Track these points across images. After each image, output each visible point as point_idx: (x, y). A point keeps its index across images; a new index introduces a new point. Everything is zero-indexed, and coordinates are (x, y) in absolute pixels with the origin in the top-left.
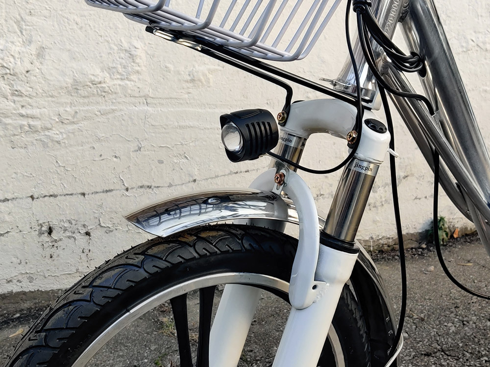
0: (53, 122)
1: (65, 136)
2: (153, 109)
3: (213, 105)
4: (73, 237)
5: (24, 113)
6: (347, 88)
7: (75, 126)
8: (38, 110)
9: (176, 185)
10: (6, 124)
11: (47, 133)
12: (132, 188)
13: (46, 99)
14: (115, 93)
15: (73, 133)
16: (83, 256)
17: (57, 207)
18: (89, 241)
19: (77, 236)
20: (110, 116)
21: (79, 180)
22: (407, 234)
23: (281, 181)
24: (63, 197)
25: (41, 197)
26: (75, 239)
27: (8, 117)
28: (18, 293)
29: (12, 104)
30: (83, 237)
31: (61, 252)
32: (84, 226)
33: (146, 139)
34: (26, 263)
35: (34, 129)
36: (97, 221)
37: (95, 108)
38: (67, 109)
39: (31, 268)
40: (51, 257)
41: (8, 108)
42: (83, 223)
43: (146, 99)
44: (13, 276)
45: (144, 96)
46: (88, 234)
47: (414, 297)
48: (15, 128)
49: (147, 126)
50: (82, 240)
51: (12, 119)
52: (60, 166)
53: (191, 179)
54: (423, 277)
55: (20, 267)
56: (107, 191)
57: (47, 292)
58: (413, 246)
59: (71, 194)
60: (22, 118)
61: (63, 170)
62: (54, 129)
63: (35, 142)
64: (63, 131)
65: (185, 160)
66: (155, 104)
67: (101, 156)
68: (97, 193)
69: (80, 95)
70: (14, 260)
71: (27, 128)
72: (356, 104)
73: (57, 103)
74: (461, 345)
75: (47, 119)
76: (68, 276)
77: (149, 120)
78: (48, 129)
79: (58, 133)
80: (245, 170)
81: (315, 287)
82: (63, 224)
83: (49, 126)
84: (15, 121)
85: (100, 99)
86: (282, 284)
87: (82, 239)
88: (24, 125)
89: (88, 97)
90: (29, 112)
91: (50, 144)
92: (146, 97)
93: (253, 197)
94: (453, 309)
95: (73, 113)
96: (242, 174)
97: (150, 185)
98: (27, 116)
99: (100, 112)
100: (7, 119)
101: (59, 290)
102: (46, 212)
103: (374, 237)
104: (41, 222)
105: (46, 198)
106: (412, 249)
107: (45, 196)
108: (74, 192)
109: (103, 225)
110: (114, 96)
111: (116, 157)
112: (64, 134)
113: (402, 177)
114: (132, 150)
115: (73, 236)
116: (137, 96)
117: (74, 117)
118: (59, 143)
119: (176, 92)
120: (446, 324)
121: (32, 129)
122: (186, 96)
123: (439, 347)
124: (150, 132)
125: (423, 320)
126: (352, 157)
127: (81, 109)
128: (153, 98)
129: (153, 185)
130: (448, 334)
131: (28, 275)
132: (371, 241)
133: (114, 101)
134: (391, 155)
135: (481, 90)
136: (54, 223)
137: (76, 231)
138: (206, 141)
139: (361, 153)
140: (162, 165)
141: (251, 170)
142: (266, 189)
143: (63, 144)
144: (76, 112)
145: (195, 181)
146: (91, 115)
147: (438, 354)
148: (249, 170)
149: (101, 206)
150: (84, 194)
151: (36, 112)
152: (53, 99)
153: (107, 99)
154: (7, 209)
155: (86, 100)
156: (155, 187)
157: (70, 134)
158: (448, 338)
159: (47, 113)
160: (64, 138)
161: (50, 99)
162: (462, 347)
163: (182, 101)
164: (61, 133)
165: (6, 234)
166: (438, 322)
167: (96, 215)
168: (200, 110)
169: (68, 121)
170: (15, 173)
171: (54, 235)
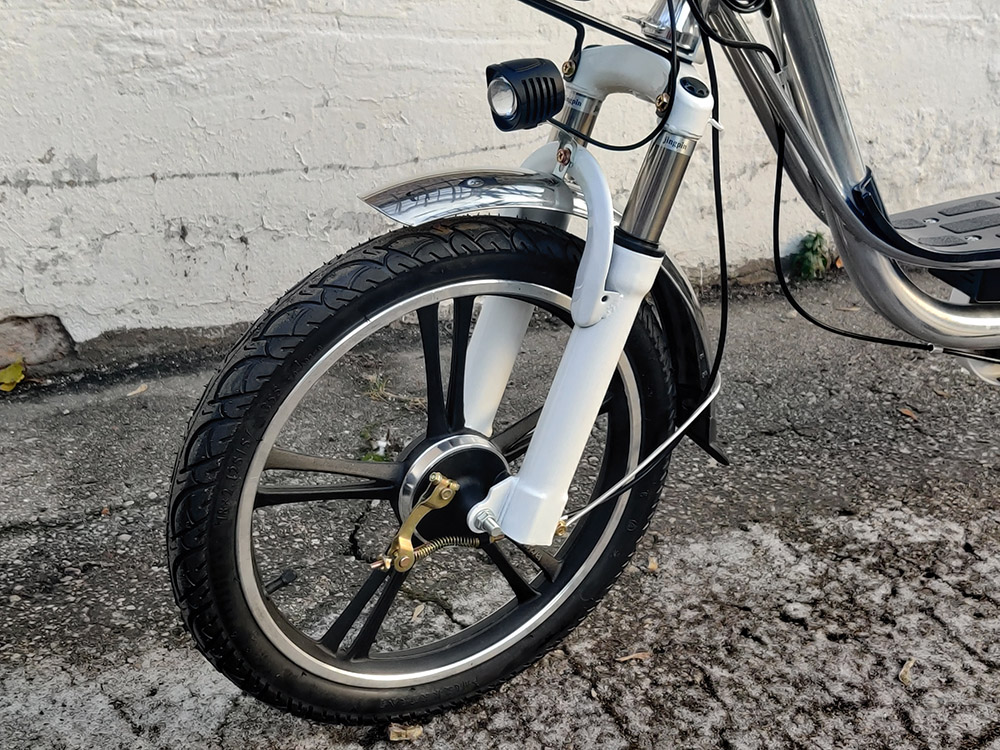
0: (185, 52)
1: (204, 76)
2: (350, 34)
3: (449, 30)
4: (221, 245)
5: (139, 36)
6: (660, 31)
7: (222, 60)
8: (161, 31)
9: (385, 167)
10: (109, 53)
11: (176, 71)
12: (314, 168)
13: (175, 13)
14: (287, 6)
15: (218, 72)
16: (238, 275)
17: (194, 194)
18: (246, 252)
19: (227, 243)
20: (278, 45)
21: (229, 150)
22: (761, 259)
23: (566, 159)
24: (204, 178)
25: (168, 177)
26: (223, 248)
27: (112, 41)
28: (134, 331)
29: (119, 19)
30: (235, 245)
31: (202, 268)
32: (237, 226)
33: (337, 86)
34: (147, 283)
35: (155, 64)
36: (258, 219)
37: (254, 30)
38: (208, 31)
39: (154, 291)
40: (186, 275)
41: (112, 25)
42: (235, 222)
43: (337, 18)
44: (125, 302)
45: (333, 13)
46: (243, 240)
47: (760, 355)
48: (124, 60)
49: (340, 64)
50: (234, 250)
51: (118, 45)
52: (197, 127)
53: (411, 157)
54: (779, 327)
55: (137, 289)
56: (273, 172)
57: (179, 332)
58: (769, 280)
59: (217, 175)
60: (134, 44)
61: (202, 134)
62: (187, 64)
63: (156, 85)
64: (202, 68)
65: (400, 125)
66: (353, 27)
67: (263, 111)
68: (258, 173)
69: (230, 7)
70: (127, 277)
71: (143, 61)
72: (670, 56)
73: (192, 20)
74: (822, 421)
75: (176, 47)
76: (213, 306)
77: (342, 53)
78: (177, 64)
79: (193, 70)
80: (498, 146)
81: (605, 299)
82: (204, 222)
83: (180, 58)
84: (124, 49)
85: (262, 16)
86: (561, 299)
87: (235, 248)
88: (139, 56)
89: (242, 11)
90: (147, 33)
91: (181, 89)
92: (338, 13)
93: (526, 179)
94: (818, 374)
95: (218, 37)
96: (495, 152)
97: (343, 163)
98: (144, 41)
99: (262, 37)
100: (112, 45)
101: (198, 328)
102: (176, 202)
103: (706, 263)
104: (167, 218)
105: (176, 179)
106: (767, 283)
107: (174, 176)
108: (222, 171)
109: (267, 226)
110: (285, 10)
111: (287, 114)
112: (203, 74)
113: (758, 165)
114: (314, 103)
115: (221, 242)
116: (324, 11)
117: (219, 45)
118: (195, 87)
119: (388, 7)
120: (804, 393)
121: (153, 64)
122: (404, 14)
123: (788, 424)
124: (343, 75)
125: (769, 386)
126: (661, 129)
127: (231, 31)
128: (348, 16)
129: (349, 163)
130: (804, 407)
131: (150, 303)
132: (702, 269)
133: (285, 19)
134: (714, 128)
135: (901, 19)
136: (190, 220)
137: (225, 235)
138: (435, 93)
139: (672, 125)
140: (362, 131)
141: (509, 146)
142: (544, 170)
143: (201, 90)
144: (223, 37)
145: (416, 160)
146: (247, 42)
147: (785, 433)
148: (507, 145)
149: (264, 196)
150: (236, 175)
151: (158, 34)
152: (185, 13)
153: (273, 14)
154: (114, 195)
155: (239, 17)
156: (351, 167)
157: (213, 74)
158: (803, 413)
159: (176, 37)
160: (204, 80)
161: (180, 12)
162: (823, 424)
163: (397, 24)
164: (198, 70)
165: (114, 236)
166: (791, 391)
167: (257, 211)
168: (427, 40)
169: (210, 51)
170: (125, 135)
171: (190, 241)
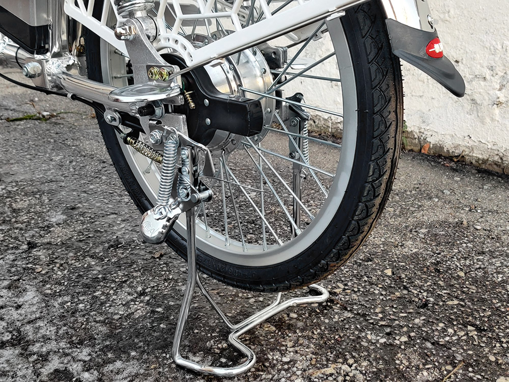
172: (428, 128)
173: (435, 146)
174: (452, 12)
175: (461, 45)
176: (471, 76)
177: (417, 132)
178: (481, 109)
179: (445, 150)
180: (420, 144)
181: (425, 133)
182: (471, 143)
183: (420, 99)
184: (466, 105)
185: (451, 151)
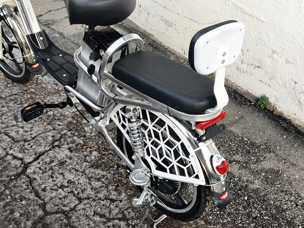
19: (146, 12)
32: (148, 10)
36: (151, 11)
50: (147, 15)
82: (143, 6)
132: (234, 84)
136: (141, 4)
149: (153, 6)
171: (141, 8)
172: (278, 104)
173: (280, 112)
174: (298, 61)
175: (299, 77)
176: (300, 91)
177: (273, 103)
178: (302, 106)
179: (284, 115)
180: (274, 109)
181: (277, 105)
182: (295, 117)
183: (277, 91)
184: (296, 102)
185: (286, 117)
